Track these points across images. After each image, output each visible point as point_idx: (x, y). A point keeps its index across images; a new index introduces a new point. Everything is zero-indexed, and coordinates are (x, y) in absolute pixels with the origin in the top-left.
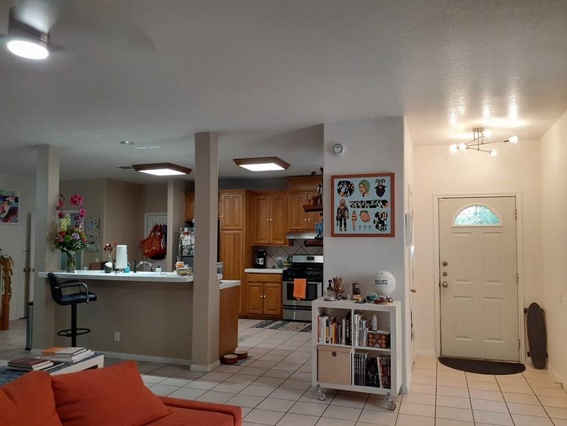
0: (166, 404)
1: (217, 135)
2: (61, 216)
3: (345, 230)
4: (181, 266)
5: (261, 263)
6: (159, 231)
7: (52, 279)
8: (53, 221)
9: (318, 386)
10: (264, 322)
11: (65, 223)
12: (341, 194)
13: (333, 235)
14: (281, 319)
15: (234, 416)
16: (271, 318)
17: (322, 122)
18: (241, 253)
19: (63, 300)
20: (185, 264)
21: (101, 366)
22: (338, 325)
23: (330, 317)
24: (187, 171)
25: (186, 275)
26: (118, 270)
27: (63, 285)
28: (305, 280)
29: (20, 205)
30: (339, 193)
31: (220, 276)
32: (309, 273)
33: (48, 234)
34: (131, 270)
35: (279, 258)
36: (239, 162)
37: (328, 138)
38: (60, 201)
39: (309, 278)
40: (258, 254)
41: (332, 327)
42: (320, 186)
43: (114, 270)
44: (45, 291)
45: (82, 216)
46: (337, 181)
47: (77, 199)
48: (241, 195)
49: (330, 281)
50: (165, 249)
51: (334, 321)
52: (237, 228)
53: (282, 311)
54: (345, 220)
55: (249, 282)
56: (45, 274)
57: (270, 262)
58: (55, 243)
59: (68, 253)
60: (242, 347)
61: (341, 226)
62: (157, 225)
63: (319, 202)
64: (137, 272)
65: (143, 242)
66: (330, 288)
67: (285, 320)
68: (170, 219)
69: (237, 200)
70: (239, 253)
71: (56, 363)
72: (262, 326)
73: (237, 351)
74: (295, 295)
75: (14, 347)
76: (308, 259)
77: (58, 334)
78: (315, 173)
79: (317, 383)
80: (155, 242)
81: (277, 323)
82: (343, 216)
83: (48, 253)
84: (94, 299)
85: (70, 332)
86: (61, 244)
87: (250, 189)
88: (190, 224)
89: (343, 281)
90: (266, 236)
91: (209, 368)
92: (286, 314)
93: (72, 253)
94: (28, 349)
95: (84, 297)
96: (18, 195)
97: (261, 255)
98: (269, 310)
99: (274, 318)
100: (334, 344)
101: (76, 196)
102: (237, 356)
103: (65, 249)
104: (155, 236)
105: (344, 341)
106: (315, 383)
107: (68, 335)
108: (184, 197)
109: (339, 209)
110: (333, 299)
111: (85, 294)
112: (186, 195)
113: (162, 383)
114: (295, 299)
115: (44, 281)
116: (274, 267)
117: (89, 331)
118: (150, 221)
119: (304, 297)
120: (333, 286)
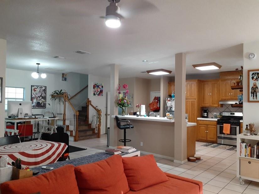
0: (167, 176)
1: (186, 53)
2: (119, 93)
3: (256, 99)
4: (168, 115)
5: (205, 115)
6: (157, 100)
7: (117, 118)
8: (116, 95)
9: (240, 177)
10: (208, 144)
11: (121, 96)
12: (254, 79)
13: (249, 101)
14: (216, 143)
15: (199, 185)
16: (212, 142)
17: (242, 43)
18: (195, 110)
19: (121, 127)
20: (170, 114)
21: (139, 155)
22: (252, 148)
23: (247, 144)
24: (170, 72)
25: (171, 119)
26: (142, 115)
27: (121, 121)
28: (230, 124)
29: (104, 89)
30: (253, 79)
31: (187, 120)
32: (232, 121)
33: (115, 100)
34: (147, 116)
35: (215, 113)
36: (195, 66)
37: (246, 51)
38: (119, 87)
39: (232, 124)
40: (204, 111)
41: (249, 149)
42: (241, 76)
43: (140, 115)
44: (114, 123)
45: (127, 93)
46: (251, 73)
47: (125, 86)
48: (195, 82)
49: (247, 125)
50: (160, 107)
51: (250, 146)
52: (193, 98)
53: (217, 139)
54: (256, 93)
55: (199, 124)
56: (114, 116)
57: (210, 115)
58: (117, 103)
59: (122, 108)
60: (198, 154)
61: (254, 97)
62: (156, 97)
63: (240, 84)
64: (150, 117)
65: (150, 104)
66: (247, 129)
67: (218, 144)
68: (162, 94)
69: (193, 85)
70: (194, 110)
71: (122, 152)
72: (207, 146)
73: (195, 156)
74: (224, 132)
75: (103, 145)
76: (231, 114)
77: (119, 141)
78: (238, 69)
79: (240, 176)
80: (155, 105)
81: (215, 145)
82: (255, 91)
83: (115, 108)
84: (133, 127)
85: (123, 141)
86: (120, 104)
87: (200, 79)
88: (170, 96)
89: (255, 125)
90: (208, 103)
91: (183, 162)
92: (219, 141)
93: (124, 108)
94: (108, 146)
95: (129, 126)
96: (103, 85)
97: (205, 111)
98: (210, 138)
99: (213, 142)
100: (249, 158)
101: (125, 85)
102: (195, 158)
103: (121, 106)
104: (155, 102)
105: (255, 156)
106: (238, 176)
107: (123, 142)
108: (168, 84)
109: (252, 88)
110: (249, 134)
111: (129, 125)
112: (169, 83)
113: (162, 166)
114: (224, 134)
115: (113, 119)
116: (212, 118)
117: (131, 141)
118: (153, 95)
119: (229, 133)
120: (248, 127)
